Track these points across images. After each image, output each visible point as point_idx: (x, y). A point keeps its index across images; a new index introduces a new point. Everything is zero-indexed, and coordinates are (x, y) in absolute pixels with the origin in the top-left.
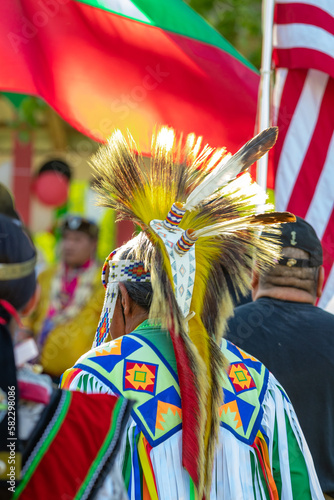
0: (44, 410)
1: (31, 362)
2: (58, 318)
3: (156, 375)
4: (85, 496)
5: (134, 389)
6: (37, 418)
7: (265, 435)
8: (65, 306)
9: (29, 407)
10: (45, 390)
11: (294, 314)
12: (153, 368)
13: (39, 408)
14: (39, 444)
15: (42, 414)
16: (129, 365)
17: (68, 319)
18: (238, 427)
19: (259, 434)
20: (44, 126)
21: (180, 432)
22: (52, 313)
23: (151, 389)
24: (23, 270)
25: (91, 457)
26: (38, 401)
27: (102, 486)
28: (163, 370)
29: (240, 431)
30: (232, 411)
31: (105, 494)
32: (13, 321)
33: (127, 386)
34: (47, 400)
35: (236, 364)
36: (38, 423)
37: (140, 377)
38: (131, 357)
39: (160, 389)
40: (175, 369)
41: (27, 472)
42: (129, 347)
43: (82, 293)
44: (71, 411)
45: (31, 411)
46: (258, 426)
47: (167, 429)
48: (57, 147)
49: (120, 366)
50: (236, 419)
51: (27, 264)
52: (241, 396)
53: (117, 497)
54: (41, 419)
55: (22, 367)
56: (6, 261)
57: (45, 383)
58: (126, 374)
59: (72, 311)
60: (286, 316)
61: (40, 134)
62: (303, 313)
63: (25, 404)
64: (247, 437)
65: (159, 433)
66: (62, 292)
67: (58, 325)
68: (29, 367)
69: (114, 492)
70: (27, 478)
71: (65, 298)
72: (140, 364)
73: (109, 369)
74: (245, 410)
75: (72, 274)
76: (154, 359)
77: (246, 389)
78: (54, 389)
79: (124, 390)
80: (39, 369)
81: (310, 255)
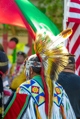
0: (10, 97)
1: (7, 86)
2: (15, 76)
3: (39, 89)
4: (19, 118)
5: (34, 93)
6: (8, 99)
7: (63, 105)
8: (17, 73)
9: (6, 97)
10: (10, 92)
11: (70, 75)
12: (38, 88)
13: (9, 97)
14: (9, 106)
15: (9, 98)
16: (33, 87)
17: (18, 76)
18: (57, 103)
19: (62, 105)
20: (10, 30)
21: (44, 103)
22: (14, 74)
23: (38, 93)
24: (5, 64)
25: (21, 109)
26: (9, 95)
27: (23, 116)
28: (41, 88)
29: (57, 104)
30: (56, 99)
31: (24, 118)
32: (3, 76)
33: (32, 92)
34: (10, 95)
35: (57, 87)
36: (8, 100)
37: (35, 90)
38: (33, 85)
39: (40, 93)
40: (43, 88)
41: (5, 112)
42: (32, 82)
43: (21, 70)
44: (16, 98)
45: (7, 98)
46: (61, 103)
47: (42, 102)
48: (13, 35)
49: (30, 87)
50: (57, 101)
51: (6, 63)
52: (58, 95)
53: (27, 118)
54: (9, 100)
55: (4, 87)
56: (1, 62)
57: (10, 91)
58: (32, 89)
59: (19, 74)
60: (68, 76)
61: (9, 32)
62: (72, 75)
63: (5, 96)
64: (59, 105)
65: (40, 103)
66: (16, 70)
67: (15, 78)
68: (6, 87)
69: (26, 117)
70: (5, 114)
71: (17, 71)
72: (35, 87)
73: (28, 88)
74: (59, 99)
75: (19, 65)
76: (39, 86)
77: (59, 94)
78: (12, 92)
79: (32, 93)
80: (9, 88)
81: (72, 61)
